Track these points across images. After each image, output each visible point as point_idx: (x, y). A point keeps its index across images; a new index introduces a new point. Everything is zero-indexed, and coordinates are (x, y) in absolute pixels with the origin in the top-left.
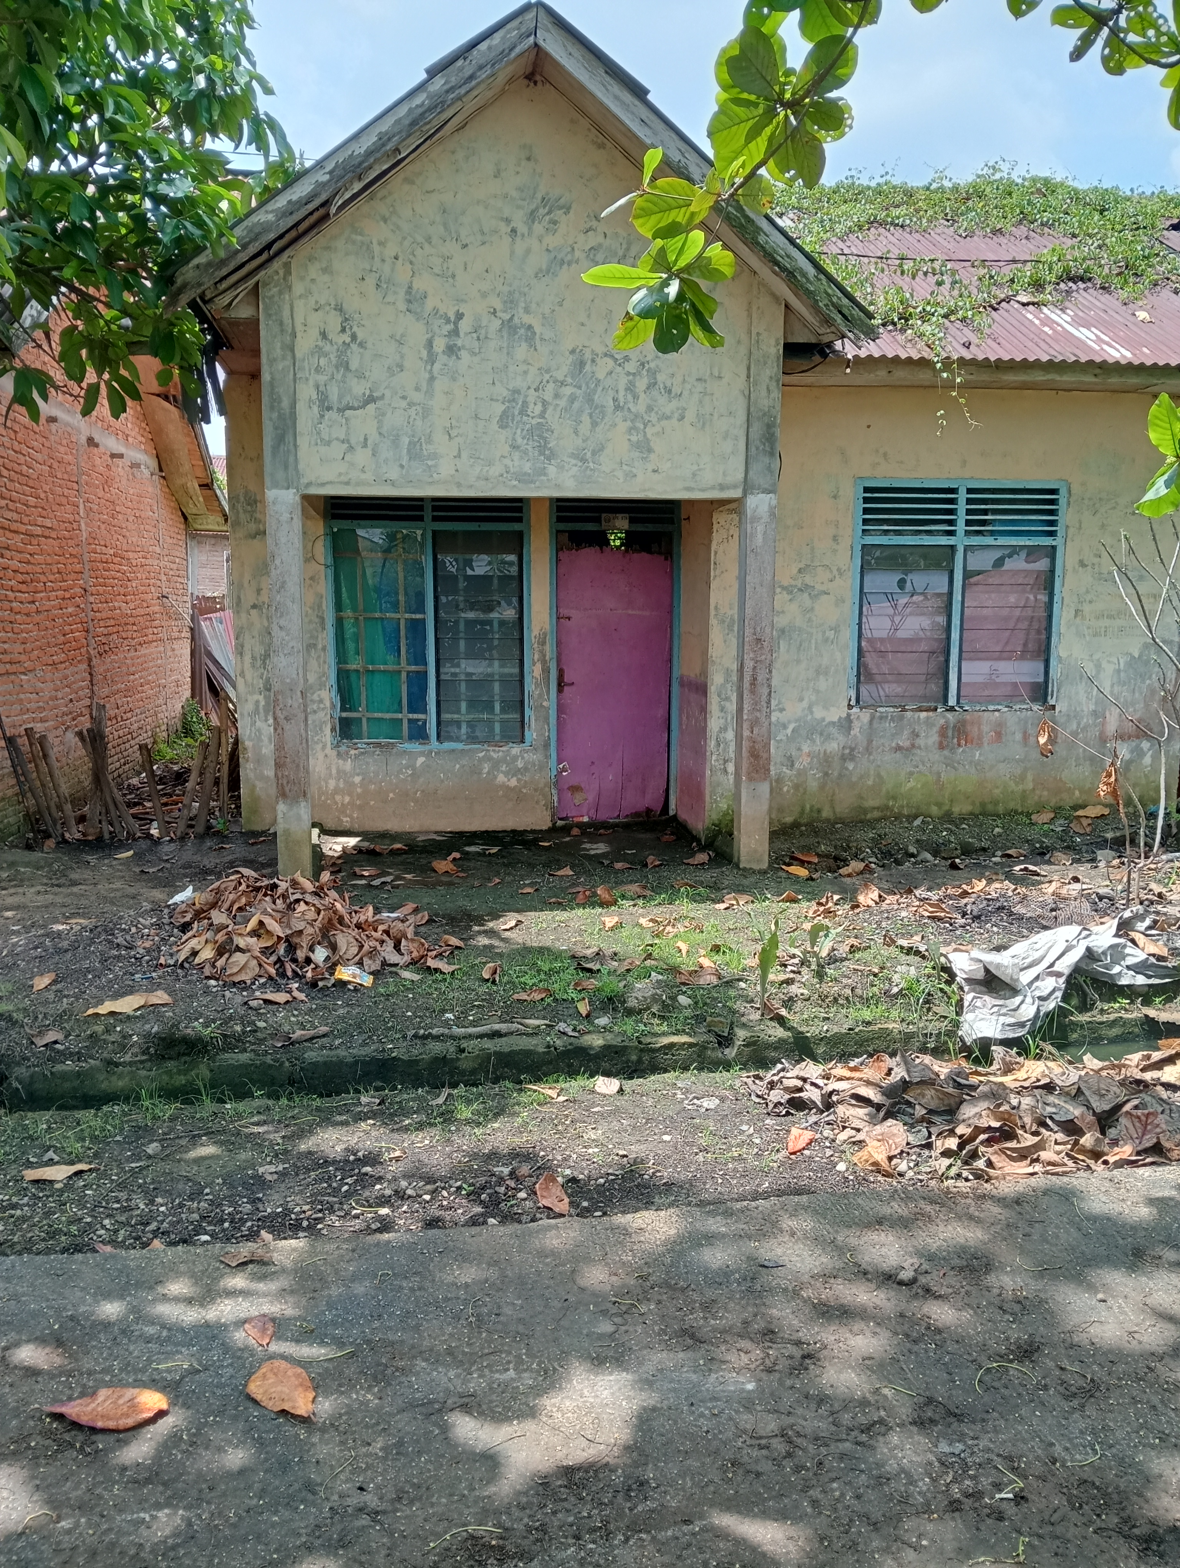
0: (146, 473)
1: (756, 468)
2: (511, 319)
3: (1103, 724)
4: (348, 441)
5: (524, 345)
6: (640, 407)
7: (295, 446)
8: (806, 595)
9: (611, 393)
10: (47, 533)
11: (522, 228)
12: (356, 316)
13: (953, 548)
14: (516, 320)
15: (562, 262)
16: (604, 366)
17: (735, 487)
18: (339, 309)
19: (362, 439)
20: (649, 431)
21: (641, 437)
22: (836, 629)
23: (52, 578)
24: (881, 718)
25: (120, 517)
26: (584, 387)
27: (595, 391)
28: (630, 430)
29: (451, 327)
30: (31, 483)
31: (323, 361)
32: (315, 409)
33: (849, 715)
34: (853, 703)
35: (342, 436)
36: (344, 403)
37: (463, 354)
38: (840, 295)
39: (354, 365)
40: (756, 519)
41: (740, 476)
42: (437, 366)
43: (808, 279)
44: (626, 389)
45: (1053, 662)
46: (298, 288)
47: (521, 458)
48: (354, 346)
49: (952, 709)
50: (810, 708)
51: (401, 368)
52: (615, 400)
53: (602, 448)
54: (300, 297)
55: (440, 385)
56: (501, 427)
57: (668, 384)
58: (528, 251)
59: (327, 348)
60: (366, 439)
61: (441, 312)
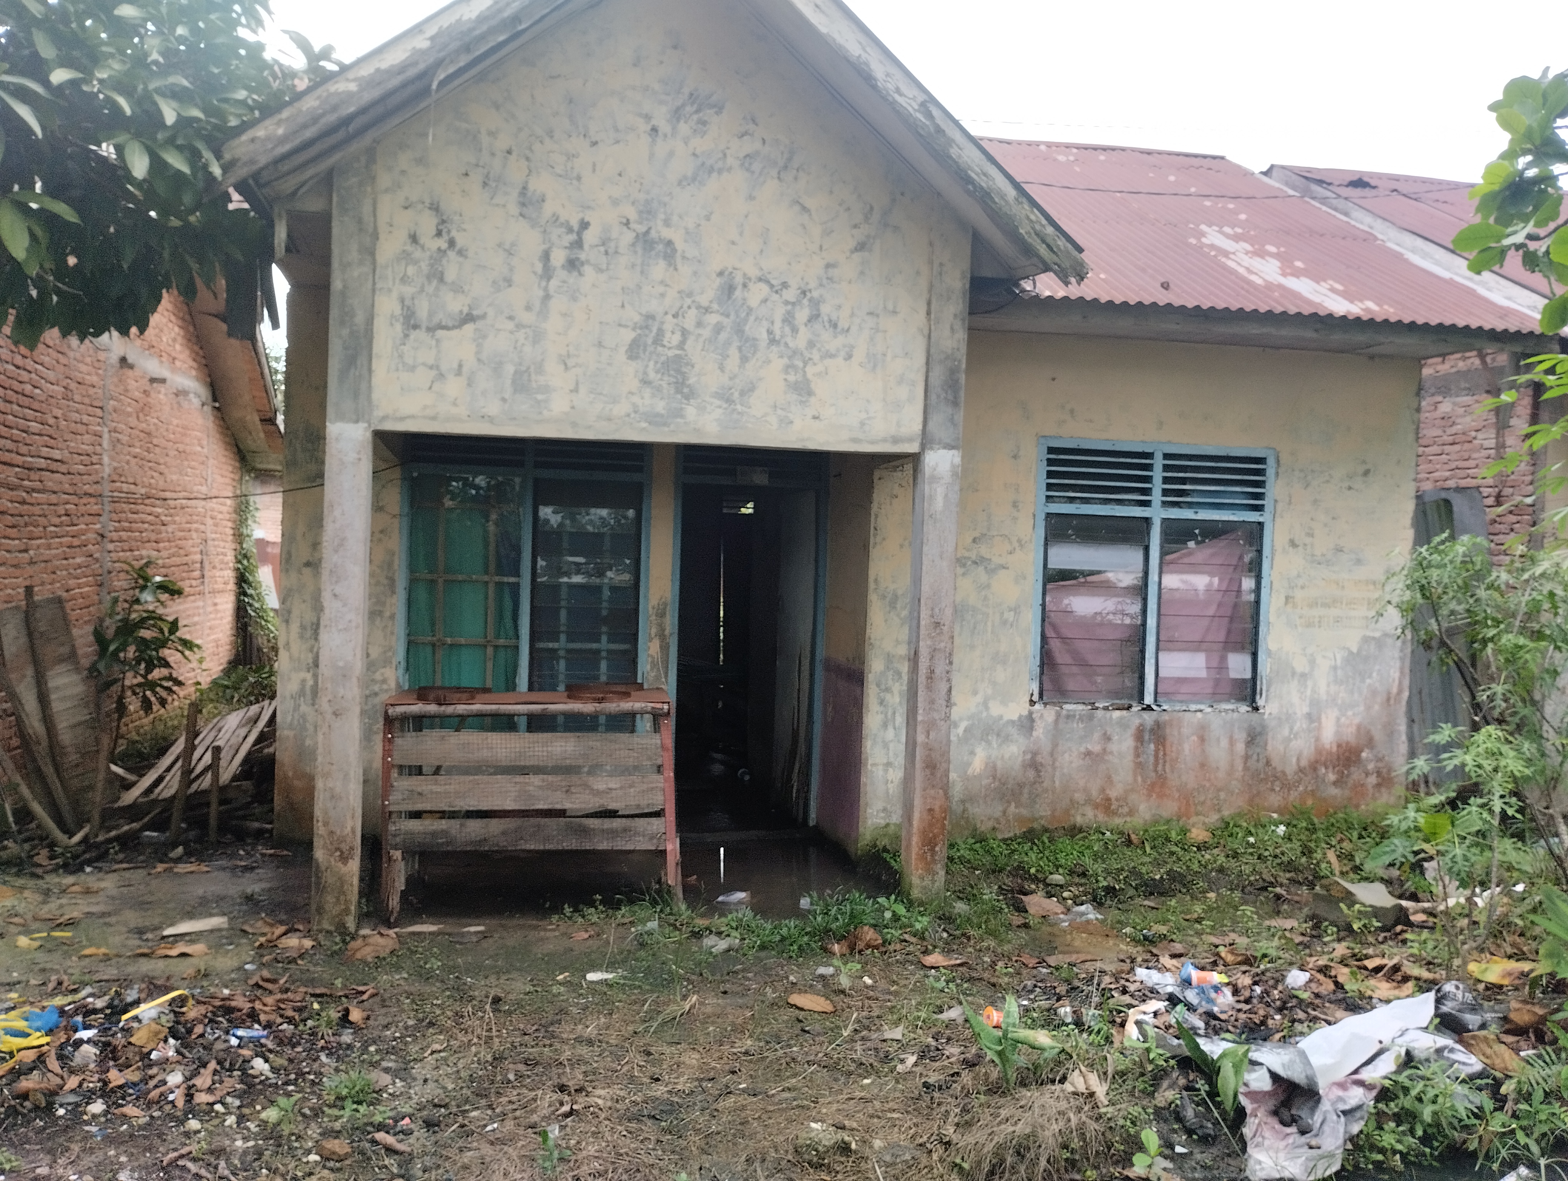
0: (196, 402)
1: (937, 421)
2: (647, 232)
3: (1319, 728)
4: (438, 368)
5: (662, 264)
6: (800, 341)
7: (370, 370)
8: (981, 569)
9: (765, 324)
10: (54, 466)
11: (664, 127)
12: (456, 218)
13: (1147, 521)
14: (653, 234)
15: (711, 170)
16: (757, 293)
17: (910, 440)
18: (435, 208)
19: (455, 365)
20: (810, 370)
21: (799, 377)
22: (1016, 610)
23: (57, 521)
24: (1068, 717)
25: (157, 450)
26: (732, 317)
27: (746, 320)
28: (787, 368)
29: (573, 237)
30: (36, 406)
31: (411, 270)
32: (398, 327)
33: (1031, 713)
34: (1036, 697)
35: (431, 361)
36: (436, 320)
37: (587, 270)
38: (1044, 222)
39: (451, 274)
40: (934, 479)
41: (917, 427)
42: (554, 283)
43: (1006, 201)
44: (785, 321)
45: (1261, 656)
46: (384, 180)
47: (653, 396)
48: (451, 254)
49: (1149, 708)
50: (985, 704)
51: (509, 282)
52: (770, 332)
53: (752, 389)
54: (387, 191)
55: (558, 304)
56: (630, 358)
57: (834, 318)
58: (671, 154)
59: (418, 254)
60: (460, 366)
61: (562, 220)
